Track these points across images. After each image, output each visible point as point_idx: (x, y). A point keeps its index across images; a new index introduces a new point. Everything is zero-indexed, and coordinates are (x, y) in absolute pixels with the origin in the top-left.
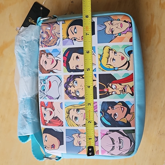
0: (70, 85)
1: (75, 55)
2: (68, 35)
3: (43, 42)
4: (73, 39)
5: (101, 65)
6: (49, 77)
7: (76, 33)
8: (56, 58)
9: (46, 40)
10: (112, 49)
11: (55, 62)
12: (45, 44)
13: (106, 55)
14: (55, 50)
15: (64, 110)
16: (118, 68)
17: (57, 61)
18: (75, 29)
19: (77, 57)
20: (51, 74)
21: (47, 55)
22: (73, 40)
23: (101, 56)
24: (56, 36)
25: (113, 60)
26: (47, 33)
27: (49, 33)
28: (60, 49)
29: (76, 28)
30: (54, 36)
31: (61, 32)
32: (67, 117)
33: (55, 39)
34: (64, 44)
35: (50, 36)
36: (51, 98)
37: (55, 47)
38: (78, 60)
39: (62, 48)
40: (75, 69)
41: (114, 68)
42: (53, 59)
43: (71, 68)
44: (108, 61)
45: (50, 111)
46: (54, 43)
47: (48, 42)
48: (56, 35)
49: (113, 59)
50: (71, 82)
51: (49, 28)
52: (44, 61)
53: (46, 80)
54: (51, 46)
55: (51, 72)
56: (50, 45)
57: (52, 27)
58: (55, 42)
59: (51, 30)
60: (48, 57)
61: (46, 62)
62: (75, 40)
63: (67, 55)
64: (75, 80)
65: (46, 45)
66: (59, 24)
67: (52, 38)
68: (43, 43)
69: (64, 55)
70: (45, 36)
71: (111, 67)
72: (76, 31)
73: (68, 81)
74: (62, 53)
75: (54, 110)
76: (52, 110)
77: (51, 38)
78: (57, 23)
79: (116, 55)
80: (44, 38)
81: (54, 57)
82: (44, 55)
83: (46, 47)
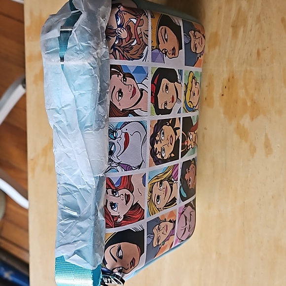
0: (157, 138)
1: (164, 82)
3: (119, 47)
4: (163, 52)
5: (185, 102)
6: (126, 124)
7: (167, 40)
9: (124, 44)
10: (195, 77)
11: (138, 95)
12: (123, 53)
13: (190, 86)
14: (140, 70)
16: (195, 107)
17: (141, 91)
18: (165, 33)
20: (130, 118)
21: (124, 77)
23: (186, 87)
24: (143, 40)
26: (128, 28)
27: (132, 30)
28: (147, 68)
29: (166, 31)
31: (150, 34)
32: (150, 200)
33: (140, 46)
34: (153, 61)
35: (133, 37)
36: (127, 167)
37: (140, 63)
39: (151, 66)
40: (163, 108)
42: (134, 87)
43: (160, 107)
44: (190, 95)
45: (125, 194)
46: (138, 55)
47: (127, 49)
48: (142, 37)
49: (194, 94)
50: (158, 134)
51: (135, 21)
52: (117, 90)
54: (134, 59)
55: (130, 115)
56: (132, 57)
57: (139, 19)
58: (140, 51)
60: (126, 81)
61: (120, 92)
62: (166, 54)
64: (162, 130)
65: (123, 56)
66: (147, 17)
68: (119, 51)
69: (153, 82)
70: (124, 34)
71: (192, 106)
73: (155, 131)
75: (133, 191)
77: (133, 41)
78: (145, 14)
79: (196, 86)
80: (122, 39)
81: (137, 84)
82: (118, 76)
83: (124, 59)
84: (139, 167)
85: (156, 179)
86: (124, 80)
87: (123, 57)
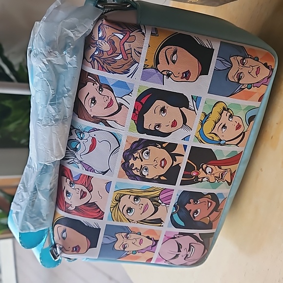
0: (135, 155)
1: (159, 104)
2: (157, 62)
4: (164, 73)
5: (201, 131)
6: (95, 130)
7: (174, 62)
8: (119, 100)
10: (228, 109)
11: (115, 107)
12: (102, 64)
13: (214, 116)
14: (122, 85)
15: (112, 195)
16: (226, 141)
17: (120, 105)
18: (174, 54)
19: (163, 110)
20: (101, 126)
21: (100, 87)
22: (164, 75)
23: (206, 116)
24: (132, 57)
25: (222, 128)
26: (112, 42)
27: (117, 45)
28: (133, 85)
29: (176, 51)
30: (127, 54)
31: (144, 52)
32: (114, 207)
33: (127, 62)
34: (144, 78)
35: (118, 51)
36: (89, 168)
37: (123, 78)
38: (164, 115)
39: (138, 84)
40: (153, 129)
41: (221, 140)
42: (111, 99)
43: (146, 126)
44: (215, 127)
45: (82, 190)
46: (122, 70)
47: (109, 62)
48: (131, 53)
49: (224, 127)
52: (90, 96)
53: (86, 134)
54: (116, 73)
55: (101, 123)
56: (114, 70)
57: (127, 35)
58: (126, 67)
59: (123, 41)
60: (101, 91)
61: (93, 99)
62: (168, 76)
63: (143, 101)
64: (147, 149)
65: (103, 67)
66: (143, 34)
67: (121, 56)
68: (97, 60)
69: (138, 100)
70: (106, 47)
71: (216, 139)
72: (174, 58)
74: (135, 95)
75: (91, 191)
76: (85, 190)
78: (141, 31)
79: (230, 119)
80: (103, 51)
81: (115, 97)
82: (93, 85)
83: (103, 70)
84: (104, 173)
85: (127, 191)
86: (99, 90)
87: (103, 69)
